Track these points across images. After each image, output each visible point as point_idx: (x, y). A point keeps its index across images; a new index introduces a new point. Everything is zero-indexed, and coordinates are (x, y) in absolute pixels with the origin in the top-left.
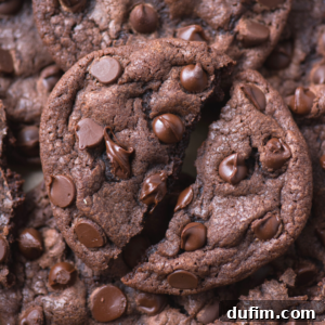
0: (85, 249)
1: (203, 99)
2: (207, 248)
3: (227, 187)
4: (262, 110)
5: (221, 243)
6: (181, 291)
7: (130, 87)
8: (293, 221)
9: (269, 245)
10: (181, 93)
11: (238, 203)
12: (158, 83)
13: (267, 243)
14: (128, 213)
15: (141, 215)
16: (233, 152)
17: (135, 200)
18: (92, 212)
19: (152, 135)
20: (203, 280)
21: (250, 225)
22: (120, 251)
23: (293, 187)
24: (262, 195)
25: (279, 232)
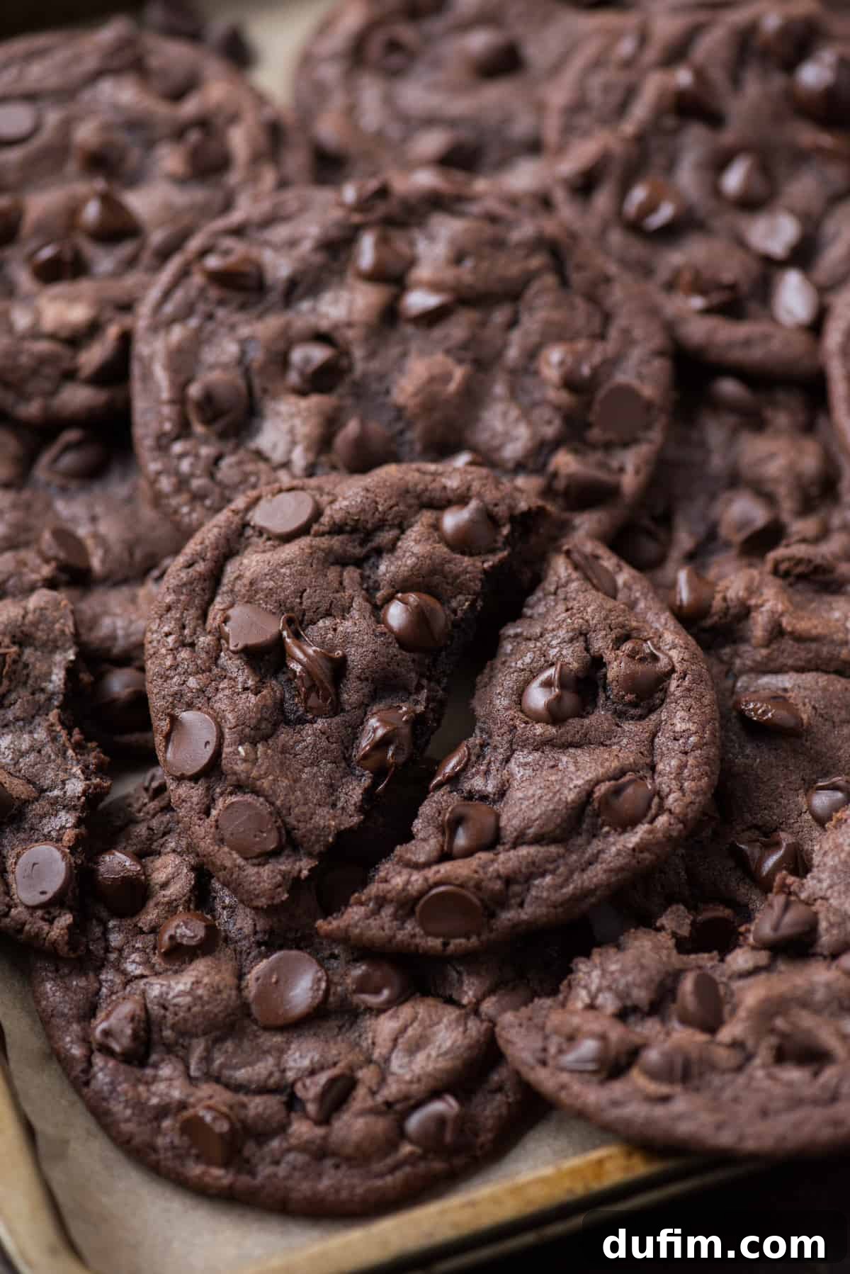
0: (240, 861)
2: (500, 848)
6: (445, 944)
7: (336, 542)
8: (681, 789)
9: (633, 839)
11: (565, 759)
12: (393, 533)
13: (626, 835)
14: (332, 788)
15: (359, 791)
16: (551, 665)
17: (345, 761)
20: (493, 915)
21: (590, 792)
22: (314, 863)
23: (680, 727)
24: (614, 747)
25: (653, 811)
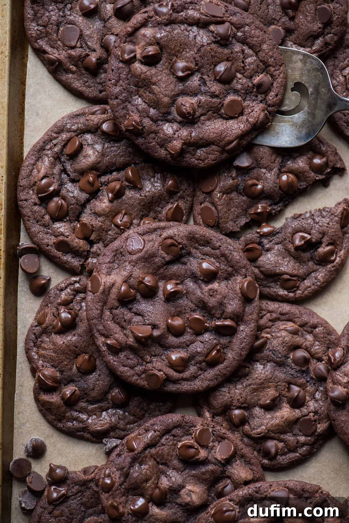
1: (317, 178)
2: (253, 264)
3: (290, 246)
4: (342, 228)
5: (262, 269)
8: (303, 292)
9: (281, 292)
10: (307, 168)
11: (288, 259)
13: (281, 290)
16: (310, 234)
18: (218, 203)
19: (278, 181)
21: (283, 274)
23: (319, 277)
24: (302, 266)
25: (292, 290)
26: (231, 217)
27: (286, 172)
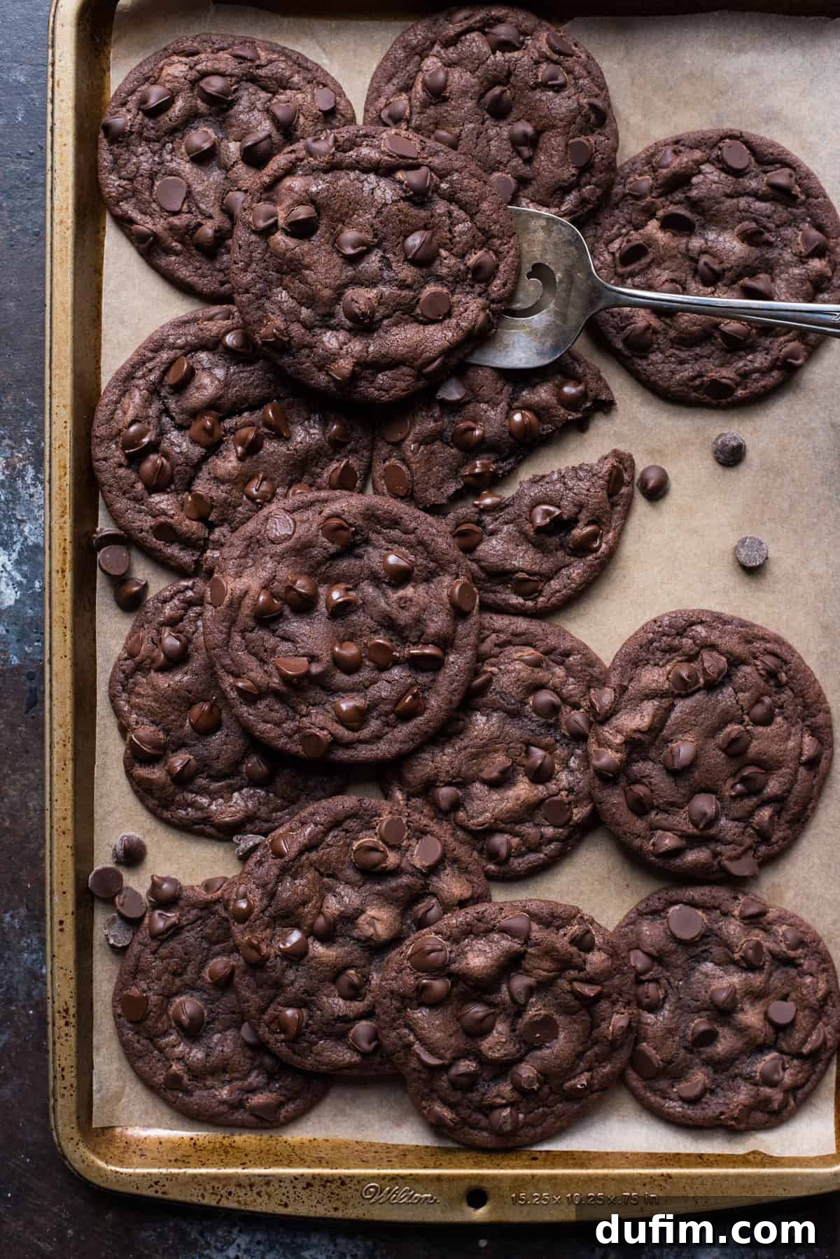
2: (469, 556)
3: (528, 527)
4: (610, 495)
5: (483, 563)
8: (549, 600)
10: (554, 401)
11: (524, 547)
13: (514, 596)
16: (559, 507)
18: (412, 460)
19: (507, 423)
21: (517, 572)
23: (574, 574)
24: (546, 558)
25: (531, 597)
26: (432, 482)
27: (519, 409)
